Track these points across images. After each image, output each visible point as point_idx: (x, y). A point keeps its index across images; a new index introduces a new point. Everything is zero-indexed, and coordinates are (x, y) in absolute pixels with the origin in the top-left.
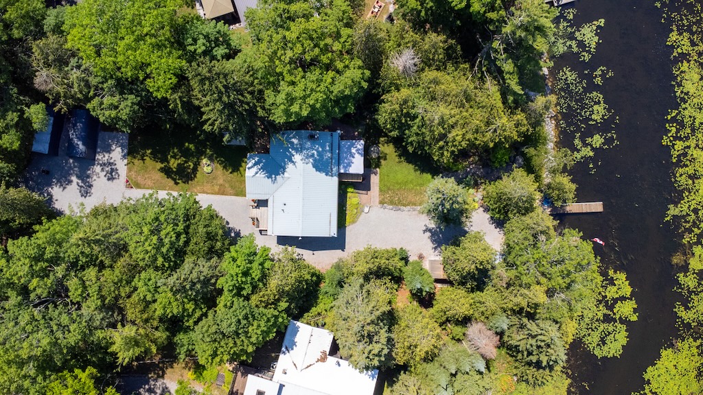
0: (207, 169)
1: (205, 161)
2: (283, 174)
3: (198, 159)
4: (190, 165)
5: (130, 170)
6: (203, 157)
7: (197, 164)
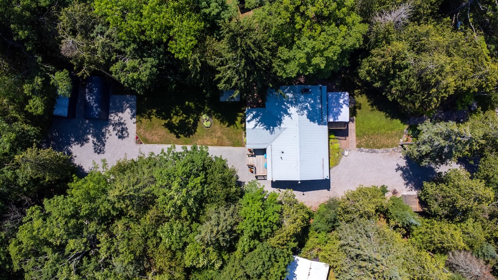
0: (206, 124)
1: (204, 117)
2: (280, 125)
3: (198, 115)
4: (190, 121)
5: (138, 128)
6: (202, 113)
7: (197, 120)
